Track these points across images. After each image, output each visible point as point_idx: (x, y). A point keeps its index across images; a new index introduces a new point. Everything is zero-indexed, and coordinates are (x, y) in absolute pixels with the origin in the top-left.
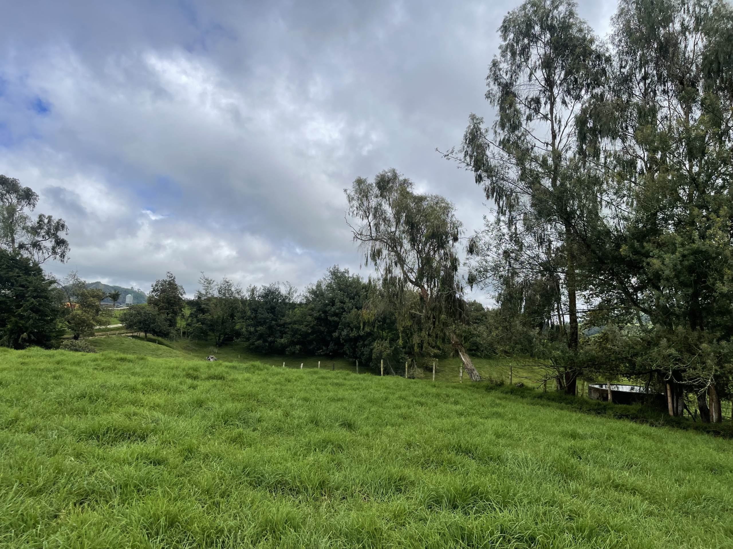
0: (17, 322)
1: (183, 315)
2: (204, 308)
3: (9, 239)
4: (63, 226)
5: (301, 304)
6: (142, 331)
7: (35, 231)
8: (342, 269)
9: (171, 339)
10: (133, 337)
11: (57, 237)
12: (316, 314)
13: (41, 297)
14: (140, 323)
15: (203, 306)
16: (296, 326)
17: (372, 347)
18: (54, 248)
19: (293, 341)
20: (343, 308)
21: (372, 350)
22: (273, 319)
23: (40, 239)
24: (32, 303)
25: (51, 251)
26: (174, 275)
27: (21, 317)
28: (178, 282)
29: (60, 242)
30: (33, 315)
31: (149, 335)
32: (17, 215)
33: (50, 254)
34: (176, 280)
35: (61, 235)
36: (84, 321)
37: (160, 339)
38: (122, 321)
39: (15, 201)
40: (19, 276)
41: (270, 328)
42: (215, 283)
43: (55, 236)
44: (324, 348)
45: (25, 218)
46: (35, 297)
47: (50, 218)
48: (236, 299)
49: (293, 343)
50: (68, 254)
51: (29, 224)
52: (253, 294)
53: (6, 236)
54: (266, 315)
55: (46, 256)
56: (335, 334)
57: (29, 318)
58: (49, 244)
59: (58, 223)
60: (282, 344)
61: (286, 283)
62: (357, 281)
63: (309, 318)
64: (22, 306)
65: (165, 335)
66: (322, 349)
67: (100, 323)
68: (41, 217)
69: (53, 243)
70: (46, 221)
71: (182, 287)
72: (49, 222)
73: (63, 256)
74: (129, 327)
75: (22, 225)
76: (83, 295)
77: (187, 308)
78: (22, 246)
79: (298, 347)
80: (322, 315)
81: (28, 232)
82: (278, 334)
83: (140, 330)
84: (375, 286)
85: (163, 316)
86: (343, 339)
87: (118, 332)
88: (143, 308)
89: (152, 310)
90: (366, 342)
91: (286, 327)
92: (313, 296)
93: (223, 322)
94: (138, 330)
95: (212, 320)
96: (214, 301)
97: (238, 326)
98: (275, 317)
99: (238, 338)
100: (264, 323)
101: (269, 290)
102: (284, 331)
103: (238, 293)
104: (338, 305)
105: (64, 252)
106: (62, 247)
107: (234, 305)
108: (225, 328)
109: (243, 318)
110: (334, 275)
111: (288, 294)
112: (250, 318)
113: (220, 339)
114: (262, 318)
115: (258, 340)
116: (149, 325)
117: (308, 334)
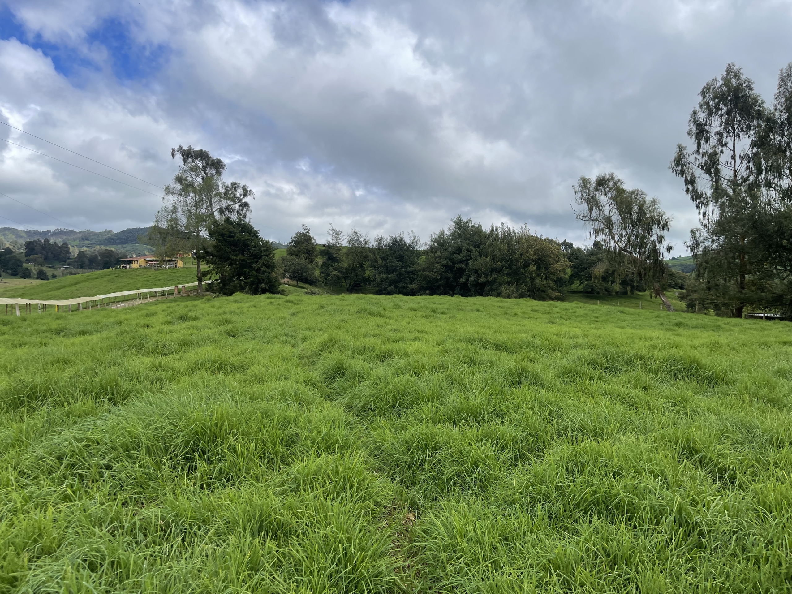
1: (317, 264)
2: (335, 256)
3: (207, 204)
8: (464, 219)
17: (499, 291)
18: (239, 210)
20: (469, 256)
23: (231, 203)
26: (308, 228)
29: (244, 205)
31: (300, 283)
34: (310, 232)
35: (247, 200)
45: (218, 187)
48: (364, 249)
54: (395, 263)
56: (463, 280)
58: (237, 207)
60: (413, 289)
61: (411, 233)
62: (478, 230)
63: (438, 266)
73: (245, 216)
84: (498, 234)
91: (414, 274)
92: (436, 245)
93: (354, 270)
94: (291, 279)
95: (346, 269)
96: (344, 250)
97: (367, 273)
98: (403, 265)
99: (369, 284)
100: (394, 270)
101: (396, 240)
102: (412, 277)
103: (366, 243)
104: (464, 253)
105: (245, 213)
106: (245, 209)
107: (365, 254)
108: (357, 275)
109: (374, 266)
110: (458, 224)
111: (413, 243)
112: (381, 266)
113: (350, 286)
114: (392, 266)
115: (389, 286)
116: (302, 274)
117: (437, 280)
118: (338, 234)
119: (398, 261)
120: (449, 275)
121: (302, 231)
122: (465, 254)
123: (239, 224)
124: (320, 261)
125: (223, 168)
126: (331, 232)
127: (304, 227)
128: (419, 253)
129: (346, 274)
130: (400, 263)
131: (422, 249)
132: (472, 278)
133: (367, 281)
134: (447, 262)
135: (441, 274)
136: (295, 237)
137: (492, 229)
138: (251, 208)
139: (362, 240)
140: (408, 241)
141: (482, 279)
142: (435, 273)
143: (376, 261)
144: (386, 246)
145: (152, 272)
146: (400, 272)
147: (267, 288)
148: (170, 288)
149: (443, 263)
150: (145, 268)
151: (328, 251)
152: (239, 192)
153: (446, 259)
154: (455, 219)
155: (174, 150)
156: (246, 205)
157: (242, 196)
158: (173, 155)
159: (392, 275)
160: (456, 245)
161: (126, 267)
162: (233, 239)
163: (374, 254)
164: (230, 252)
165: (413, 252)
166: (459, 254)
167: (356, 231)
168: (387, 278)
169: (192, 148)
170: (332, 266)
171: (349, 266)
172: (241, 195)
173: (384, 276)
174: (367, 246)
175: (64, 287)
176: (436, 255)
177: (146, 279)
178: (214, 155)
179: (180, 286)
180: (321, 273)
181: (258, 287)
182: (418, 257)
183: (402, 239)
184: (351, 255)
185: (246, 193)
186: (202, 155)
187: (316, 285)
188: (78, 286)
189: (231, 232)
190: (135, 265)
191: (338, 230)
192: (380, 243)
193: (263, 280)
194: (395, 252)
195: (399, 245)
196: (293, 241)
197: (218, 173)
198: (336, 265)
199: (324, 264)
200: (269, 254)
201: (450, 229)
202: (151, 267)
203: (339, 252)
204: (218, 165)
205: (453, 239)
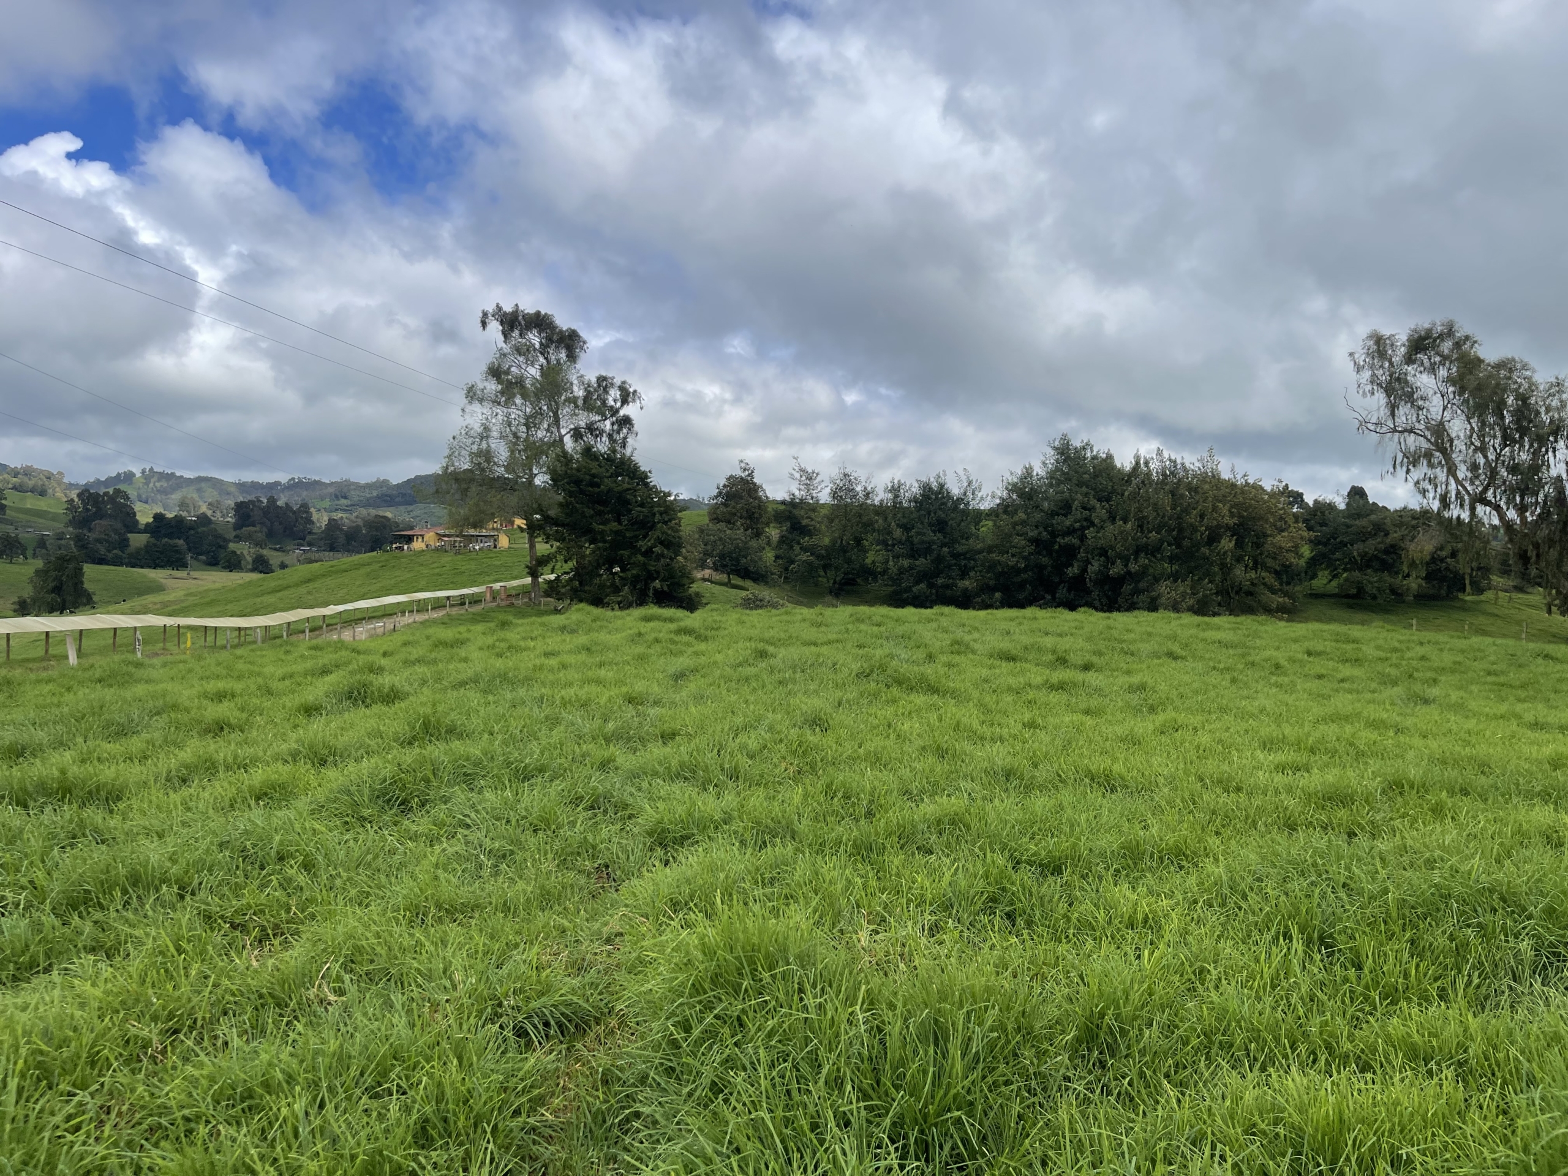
2: (807, 526)
4: (635, 395)
5: (992, 513)
8: (1076, 443)
11: (616, 412)
15: (804, 522)
16: (994, 557)
17: (1154, 594)
18: (612, 433)
20: (1088, 519)
23: (597, 418)
25: (608, 436)
26: (751, 466)
28: (757, 479)
29: (623, 422)
31: (736, 578)
32: (560, 382)
33: (608, 442)
34: (754, 475)
35: (628, 410)
41: (939, 559)
42: (819, 479)
43: (613, 410)
44: (1047, 597)
45: (569, 384)
48: (866, 508)
49: (986, 589)
52: (898, 496)
56: (1073, 570)
58: (608, 425)
60: (965, 589)
61: (961, 473)
63: (1018, 541)
66: (1044, 598)
68: (599, 375)
69: (613, 424)
79: (998, 595)
80: (1045, 534)
82: (955, 572)
84: (1149, 474)
86: (1090, 579)
90: (1142, 585)
91: (970, 559)
92: (1014, 497)
93: (844, 550)
94: (716, 569)
95: (827, 548)
96: (824, 511)
97: (870, 558)
98: (947, 540)
99: (875, 580)
100: (928, 551)
101: (931, 488)
102: (965, 566)
103: (867, 495)
104: (1077, 513)
105: (625, 438)
106: (625, 431)
107: (865, 519)
108: (849, 561)
109: (885, 543)
110: (1062, 454)
111: (965, 494)
112: (900, 542)
113: (835, 582)
114: (923, 542)
115: (917, 583)
116: (738, 560)
117: (1018, 571)
118: (810, 479)
119: (934, 532)
120: (1045, 560)
121: (739, 473)
122: (1079, 516)
123: (610, 460)
124: (774, 533)
125: (582, 348)
126: (797, 475)
127: (743, 465)
128: (979, 516)
129: (826, 559)
130: (938, 535)
131: (985, 506)
132: (1095, 567)
133: (869, 573)
134: (1040, 533)
135: (1025, 558)
136: (725, 486)
137: (1137, 463)
138: (636, 428)
139: (859, 488)
140: (955, 491)
141: (1116, 570)
142: (1013, 555)
143: (889, 533)
144: (910, 501)
145: (446, 559)
146: (939, 555)
147: (665, 588)
148: (475, 590)
149: (1031, 534)
150: (437, 549)
151: (790, 512)
152: (614, 394)
153: (1037, 527)
154: (1057, 443)
155: (485, 314)
156: (626, 421)
157: (619, 404)
158: (484, 324)
159: (922, 560)
160: (1058, 497)
161: (401, 549)
162: (597, 490)
163: (886, 519)
164: (592, 517)
165: (966, 513)
166: (1065, 515)
167: (848, 471)
168: (911, 568)
169: (521, 308)
170: (799, 543)
171: (834, 542)
172: (615, 401)
173: (906, 563)
174: (869, 502)
175: (288, 587)
176: (1016, 518)
177: (437, 571)
178: (563, 322)
179: (497, 586)
180: (777, 557)
181: (647, 586)
182: (977, 524)
183: (942, 486)
184: (837, 521)
185: (626, 396)
186: (540, 322)
187: (766, 583)
188: (311, 586)
189: (594, 476)
190: (418, 545)
191: (810, 471)
192: (896, 496)
193: (658, 572)
194: (929, 513)
195: (937, 498)
196: (720, 493)
197: (572, 357)
198: (806, 540)
199: (783, 540)
200: (670, 520)
201: (1044, 464)
202: (448, 548)
203: (813, 515)
204: (570, 342)
205: (1051, 485)
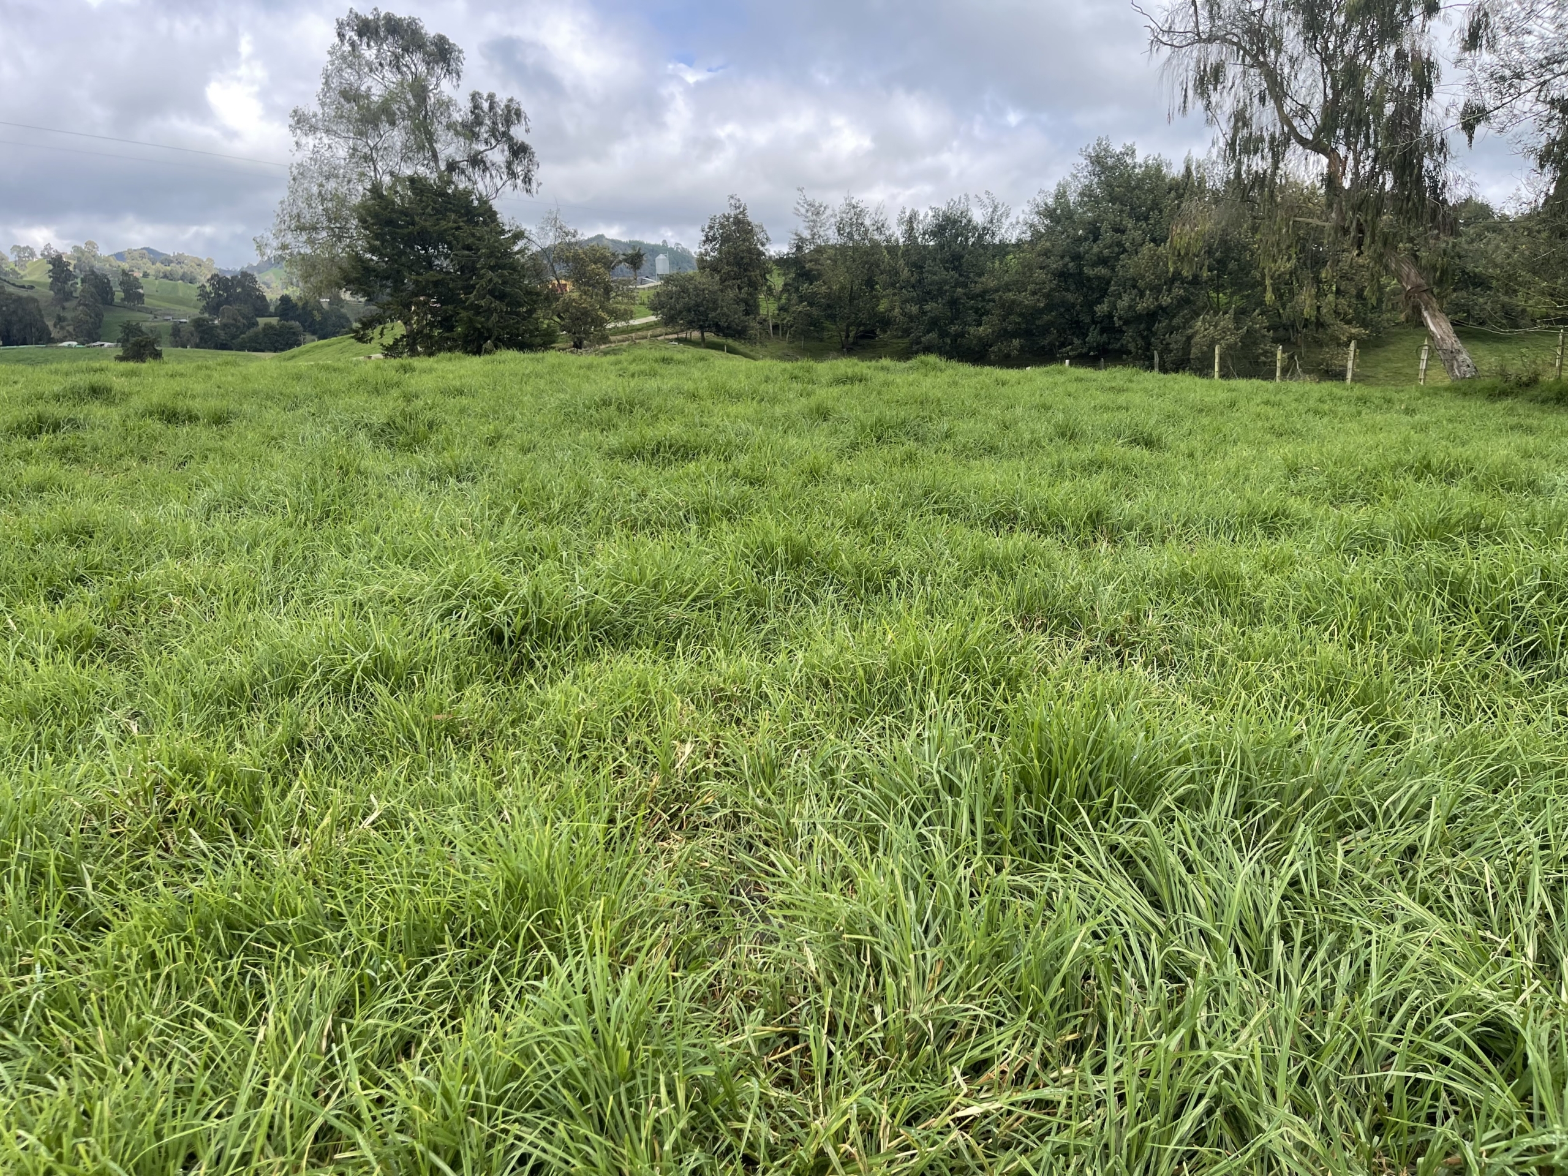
0: (470, 320)
1: (770, 289)
2: (811, 270)
3: (428, 154)
4: (518, 114)
5: (1019, 245)
6: (694, 328)
7: (469, 130)
8: (1117, 148)
9: (751, 340)
10: (678, 340)
11: (510, 139)
12: (1055, 265)
13: (503, 267)
14: (689, 311)
15: (808, 266)
16: (1010, 295)
17: (1190, 331)
18: (509, 165)
19: (1005, 330)
20: (1119, 244)
21: (1189, 338)
22: (957, 284)
23: (482, 147)
24: (490, 280)
25: (504, 170)
26: (743, 202)
27: (477, 310)
28: (752, 217)
29: (519, 151)
30: (496, 304)
31: (710, 336)
32: (432, 100)
33: (505, 177)
34: (748, 213)
35: (518, 132)
36: (585, 313)
37: (730, 341)
38: (654, 308)
39: (422, 68)
40: (458, 228)
41: (953, 303)
42: (829, 212)
43: (507, 136)
44: (1076, 341)
45: (446, 105)
46: (492, 268)
47: (491, 97)
48: (876, 245)
49: (1005, 335)
50: (537, 175)
51: (457, 117)
52: (912, 229)
53: (421, 148)
54: (944, 275)
55: (499, 183)
56: (1102, 309)
57: (489, 311)
58: (498, 155)
59: (507, 106)
60: (980, 339)
61: (984, 197)
62: (1155, 173)
63: (1039, 275)
64: (473, 287)
65: (739, 333)
66: (1071, 344)
67: (617, 315)
68: (475, 97)
69: (507, 153)
70: (486, 106)
71: (761, 227)
72: (491, 108)
73: (527, 180)
74: (669, 320)
75: (444, 120)
76: (576, 258)
77: (775, 273)
78: (452, 166)
79: (1016, 342)
80: (1071, 265)
81: (457, 133)
82: (971, 317)
83: (691, 325)
84: (1202, 181)
85: (731, 294)
86: (1120, 318)
87: (650, 333)
88: (691, 278)
89: (709, 282)
90: (1175, 322)
91: (985, 301)
92: (1045, 223)
93: (854, 297)
94: (686, 326)
95: (833, 296)
96: (832, 254)
97: (882, 304)
98: (961, 279)
100: (939, 292)
101: (948, 217)
102: (981, 308)
103: (879, 232)
104: (1108, 236)
106: (524, 161)
110: (1098, 163)
111: (990, 222)
112: (908, 284)
113: (844, 336)
114: (933, 283)
118: (817, 214)
119: (947, 269)
120: (1070, 297)
121: (731, 212)
122: (1108, 241)
124: (777, 281)
125: (457, 59)
126: (803, 211)
127: (733, 202)
128: (1003, 249)
129: (831, 307)
130: (952, 273)
131: (1012, 237)
132: (1124, 303)
133: (885, 322)
134: (1065, 264)
135: (1047, 296)
136: (711, 228)
137: (1188, 169)
139: (868, 222)
140: (978, 216)
142: (1033, 293)
143: (897, 273)
144: (924, 234)
146: (952, 297)
153: (1062, 257)
154: (1090, 150)
155: (341, 25)
156: (525, 149)
159: (933, 304)
160: (1088, 218)
165: (990, 245)
166: (1094, 241)
167: (854, 202)
168: (921, 314)
171: (843, 288)
173: (915, 308)
174: (881, 239)
178: (432, 30)
183: (962, 214)
191: (815, 205)
192: (910, 229)
196: (708, 240)
199: (786, 289)
201: (1079, 178)
203: (818, 257)
204: (443, 52)
